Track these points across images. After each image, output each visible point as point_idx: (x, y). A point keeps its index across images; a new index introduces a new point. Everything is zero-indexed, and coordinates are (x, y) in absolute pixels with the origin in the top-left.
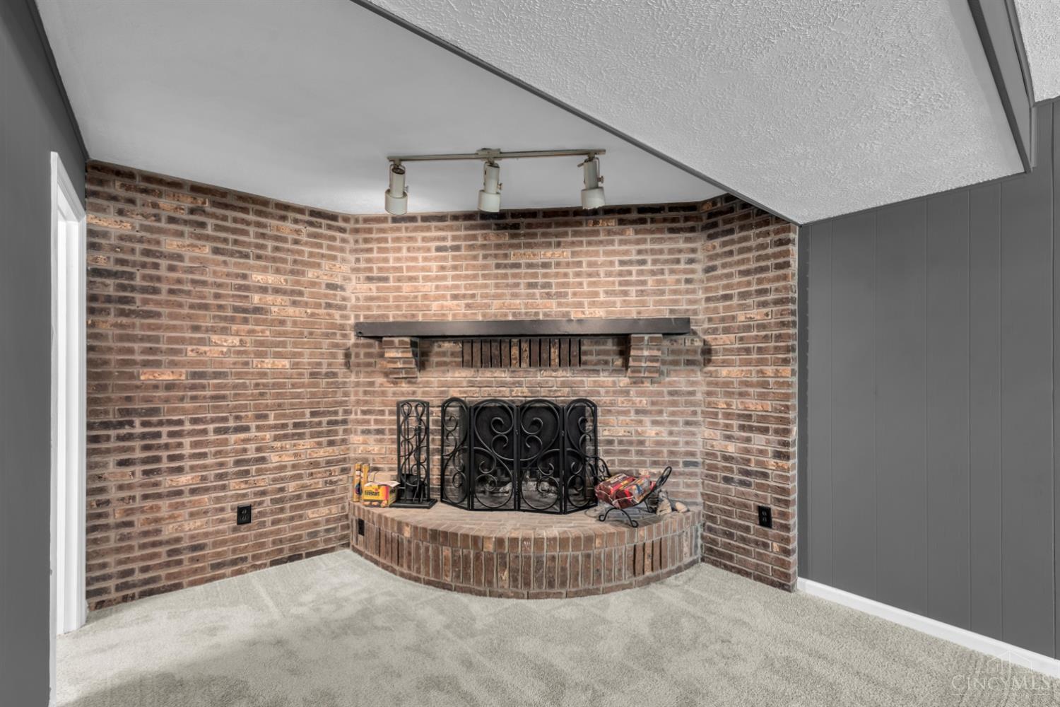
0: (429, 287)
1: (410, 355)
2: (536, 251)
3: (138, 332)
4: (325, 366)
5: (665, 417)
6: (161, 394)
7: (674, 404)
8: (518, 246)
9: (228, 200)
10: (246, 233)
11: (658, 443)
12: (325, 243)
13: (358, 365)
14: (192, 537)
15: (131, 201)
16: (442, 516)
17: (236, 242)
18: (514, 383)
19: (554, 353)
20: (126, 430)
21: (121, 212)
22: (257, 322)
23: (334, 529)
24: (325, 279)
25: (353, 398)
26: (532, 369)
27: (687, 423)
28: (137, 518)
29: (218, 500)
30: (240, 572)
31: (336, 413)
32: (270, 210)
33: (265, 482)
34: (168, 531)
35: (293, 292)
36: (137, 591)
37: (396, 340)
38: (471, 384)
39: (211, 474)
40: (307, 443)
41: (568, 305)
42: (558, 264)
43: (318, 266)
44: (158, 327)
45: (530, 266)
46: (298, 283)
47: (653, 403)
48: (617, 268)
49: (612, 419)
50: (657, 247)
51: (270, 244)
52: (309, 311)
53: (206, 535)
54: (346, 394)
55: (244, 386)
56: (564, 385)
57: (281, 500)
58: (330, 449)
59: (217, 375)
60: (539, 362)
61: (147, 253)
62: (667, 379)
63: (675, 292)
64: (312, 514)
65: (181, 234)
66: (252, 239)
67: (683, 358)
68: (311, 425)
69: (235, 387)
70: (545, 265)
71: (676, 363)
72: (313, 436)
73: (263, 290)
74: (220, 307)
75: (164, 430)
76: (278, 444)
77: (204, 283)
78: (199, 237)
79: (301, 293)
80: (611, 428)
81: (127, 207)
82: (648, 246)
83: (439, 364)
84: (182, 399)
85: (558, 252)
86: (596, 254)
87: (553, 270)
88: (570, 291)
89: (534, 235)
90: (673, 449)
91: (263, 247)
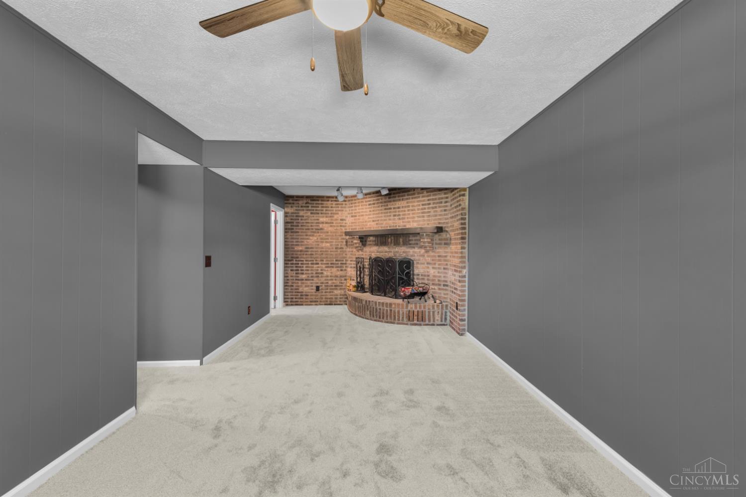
0: (366, 218)
1: (359, 242)
2: (396, 203)
3: (295, 237)
4: (340, 245)
5: (437, 266)
6: (299, 253)
7: (439, 260)
8: (390, 202)
9: (314, 198)
10: (318, 207)
11: (434, 276)
12: (340, 206)
13: (349, 245)
14: (306, 292)
15: (293, 204)
16: (367, 296)
17: (316, 210)
18: (389, 251)
19: (401, 240)
20: (292, 262)
21: (292, 207)
22: (321, 233)
23: (342, 298)
24: (340, 218)
25: (348, 256)
26: (394, 247)
27: (444, 269)
28: (294, 285)
29: (312, 283)
30: (316, 305)
31: (343, 261)
32: (325, 199)
33: (323, 280)
34: (301, 289)
35: (331, 223)
36: (294, 303)
37: (355, 237)
38: (378, 252)
39: (310, 275)
40: (334, 270)
41: (405, 222)
42: (402, 207)
43: (338, 214)
44: (298, 235)
45: (394, 208)
46: (332, 220)
47: (433, 260)
48: (421, 207)
49: (419, 266)
50: (434, 197)
51: (324, 209)
52: (335, 228)
53: (309, 292)
54: (346, 255)
55: (317, 251)
56: (404, 252)
57: (327, 286)
58: (341, 272)
59: (311, 248)
60: (397, 244)
61: (297, 216)
62: (438, 250)
63: (440, 215)
64: (336, 292)
65: (303, 210)
66: (320, 208)
67: (443, 242)
68: (336, 264)
69: (316, 251)
70: (399, 208)
71: (440, 244)
72: (337, 267)
73: (323, 223)
74: (312, 229)
75: (300, 262)
76: (326, 269)
77: (308, 223)
78: (307, 210)
79: (333, 223)
80: (418, 270)
81: (292, 205)
82: (431, 197)
83: (370, 245)
84: (303, 254)
85: (402, 202)
86: (414, 202)
87: (401, 209)
88: (406, 217)
89: (395, 197)
90: (440, 279)
91: (322, 210)
